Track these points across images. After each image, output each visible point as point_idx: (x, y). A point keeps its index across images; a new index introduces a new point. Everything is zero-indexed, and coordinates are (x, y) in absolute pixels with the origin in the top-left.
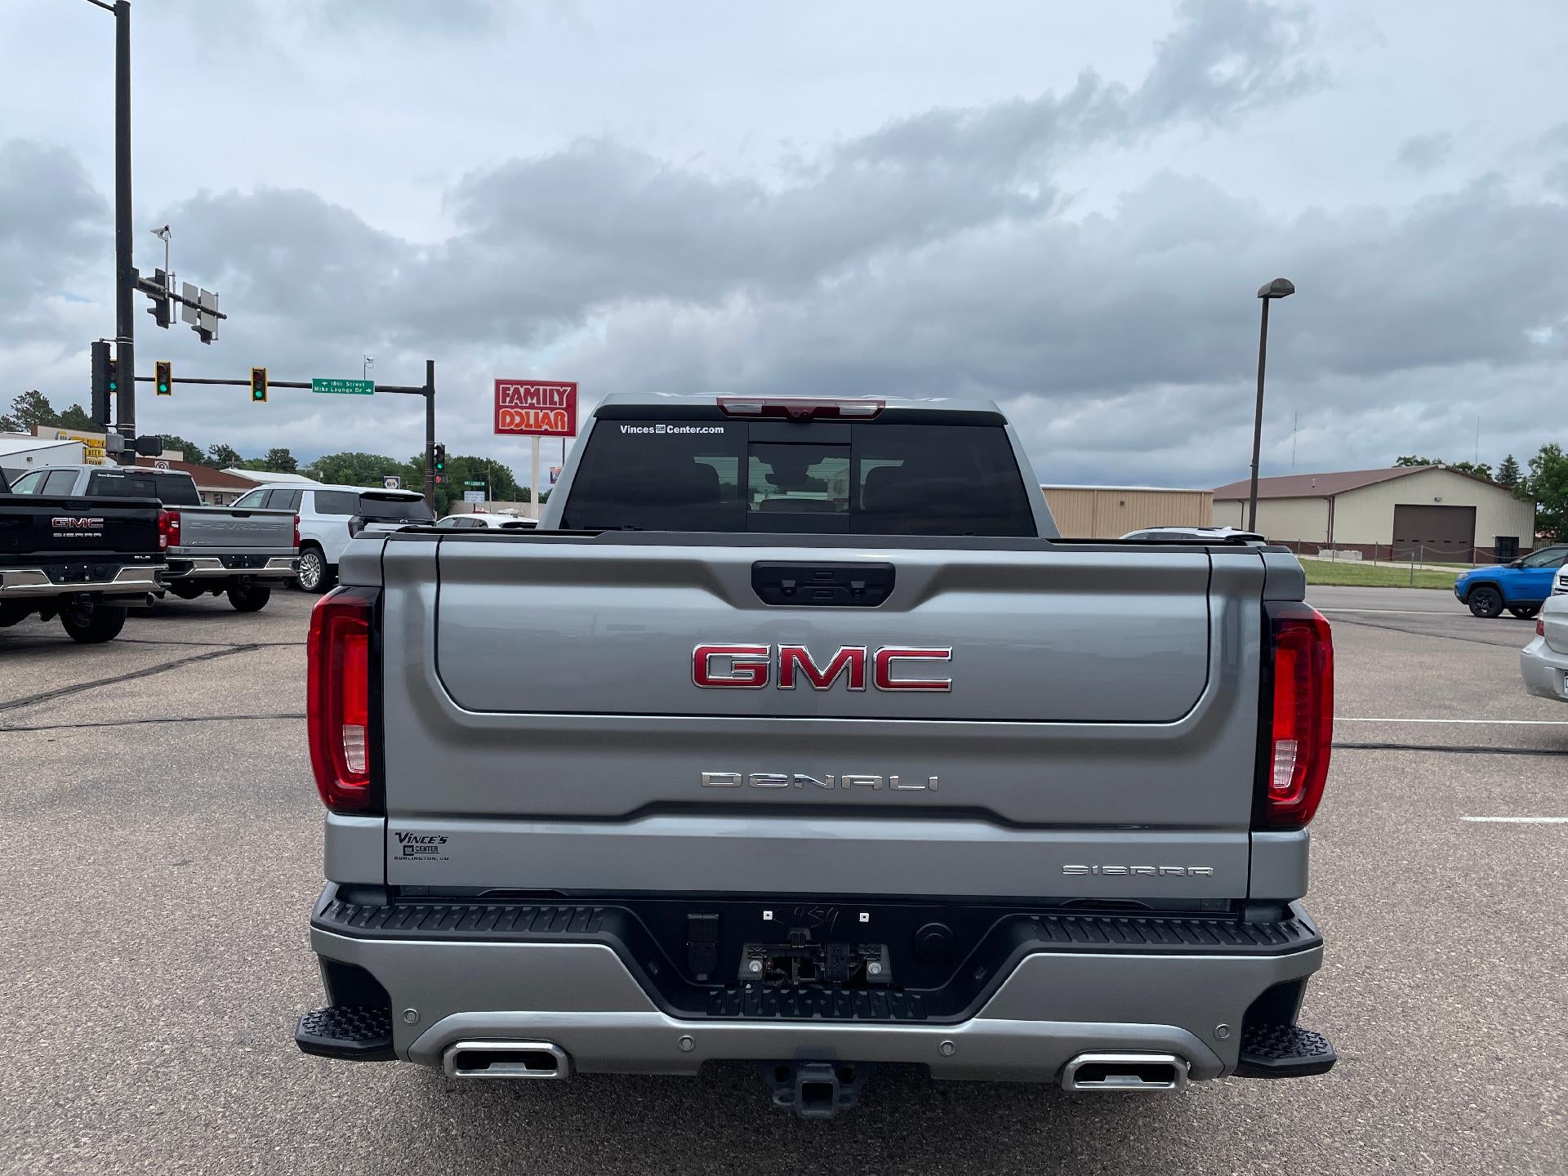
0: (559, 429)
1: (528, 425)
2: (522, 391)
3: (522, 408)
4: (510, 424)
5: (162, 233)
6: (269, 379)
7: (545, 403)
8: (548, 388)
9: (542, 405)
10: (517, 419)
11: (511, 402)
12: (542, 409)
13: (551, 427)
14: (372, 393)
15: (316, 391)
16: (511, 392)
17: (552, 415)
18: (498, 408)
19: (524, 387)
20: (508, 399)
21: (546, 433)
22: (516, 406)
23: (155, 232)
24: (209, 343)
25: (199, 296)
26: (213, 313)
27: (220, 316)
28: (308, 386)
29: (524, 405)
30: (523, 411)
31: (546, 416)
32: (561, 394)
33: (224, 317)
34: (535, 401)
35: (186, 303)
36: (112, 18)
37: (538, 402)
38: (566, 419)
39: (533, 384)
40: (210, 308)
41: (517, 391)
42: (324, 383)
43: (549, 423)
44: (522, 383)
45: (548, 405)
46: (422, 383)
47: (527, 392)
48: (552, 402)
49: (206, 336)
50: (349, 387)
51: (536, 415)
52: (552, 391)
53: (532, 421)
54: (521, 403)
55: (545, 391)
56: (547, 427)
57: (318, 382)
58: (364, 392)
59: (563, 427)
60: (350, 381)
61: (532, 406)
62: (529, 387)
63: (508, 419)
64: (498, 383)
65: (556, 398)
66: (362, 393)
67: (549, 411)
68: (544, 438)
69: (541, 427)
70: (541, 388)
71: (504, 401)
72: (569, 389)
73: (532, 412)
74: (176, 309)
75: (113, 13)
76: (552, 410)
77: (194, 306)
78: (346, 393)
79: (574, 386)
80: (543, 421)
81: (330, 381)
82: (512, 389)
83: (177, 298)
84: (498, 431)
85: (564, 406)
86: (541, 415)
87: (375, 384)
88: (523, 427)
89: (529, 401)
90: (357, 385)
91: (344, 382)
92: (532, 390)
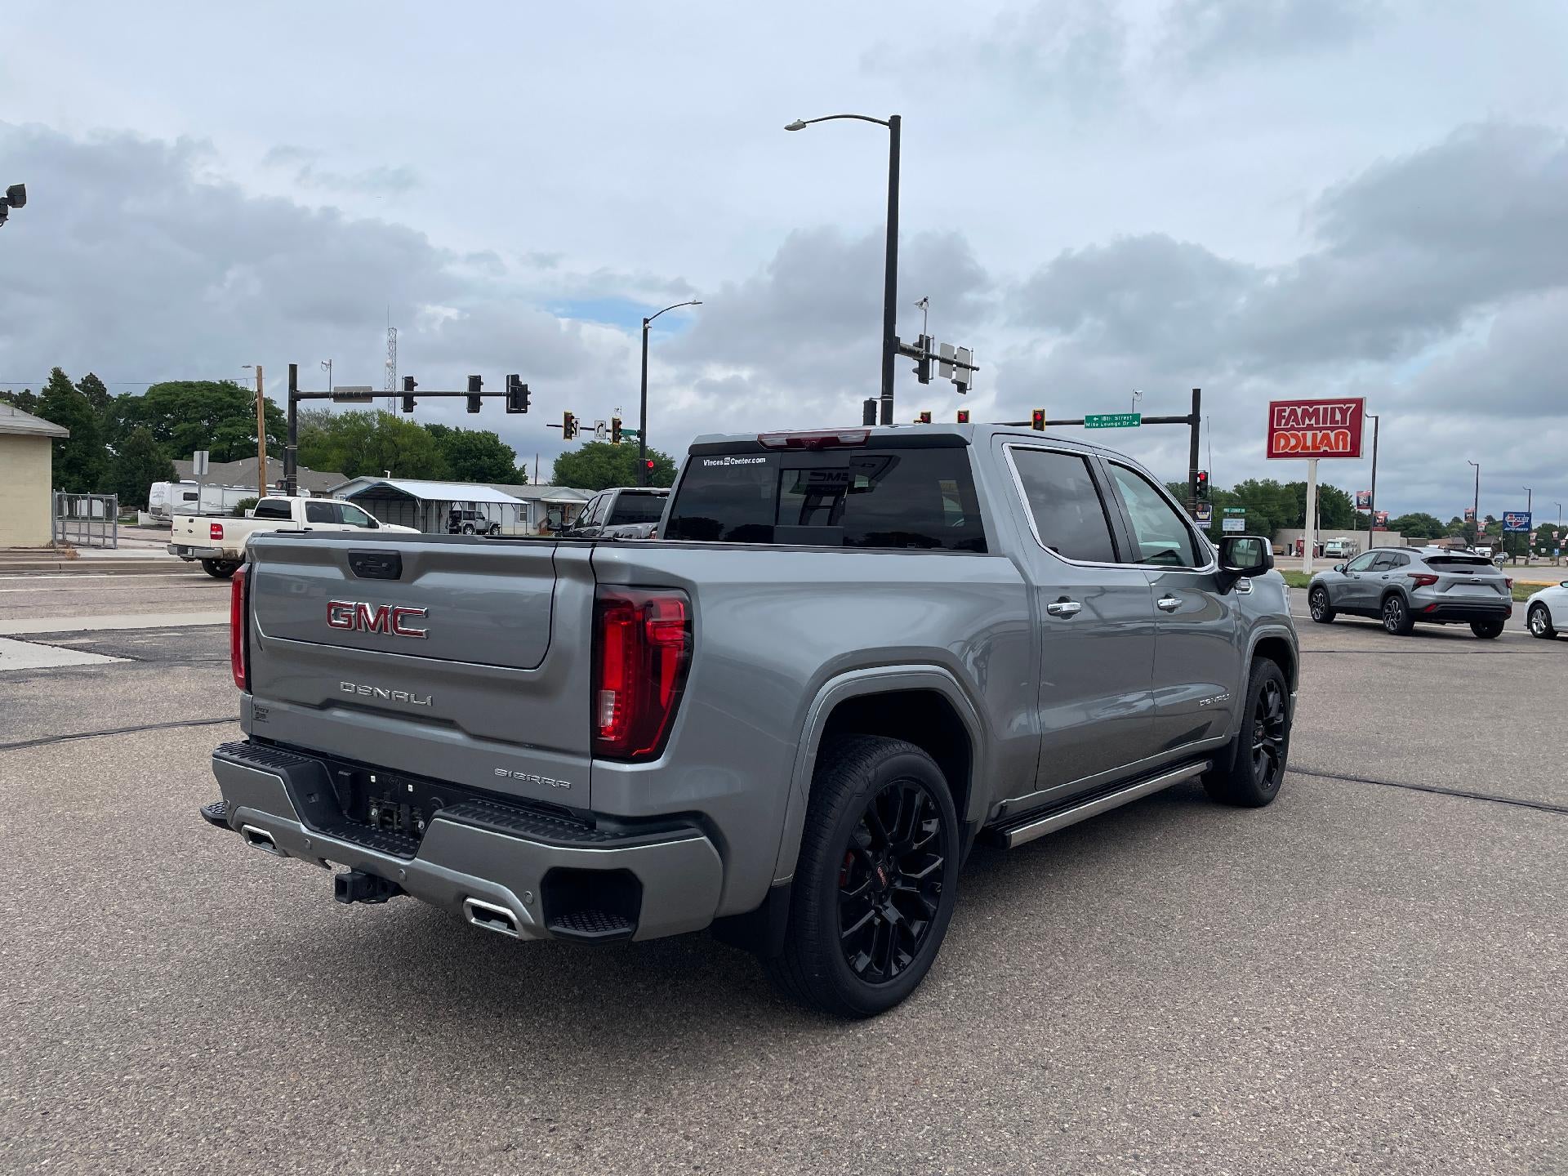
0: (1341, 450)
1: (1305, 447)
2: (1299, 411)
3: (1299, 430)
4: (1283, 448)
5: (922, 304)
6: (1047, 419)
7: (1325, 422)
8: (1330, 406)
9: (1321, 425)
10: (1293, 442)
11: (1287, 423)
12: (1321, 429)
13: (1331, 448)
14: (1138, 425)
15: (1088, 427)
16: (1286, 414)
17: (1332, 435)
18: (1272, 431)
19: (1302, 407)
20: (1283, 421)
21: (1325, 454)
22: (1293, 428)
23: (916, 304)
24: (965, 393)
25: (955, 353)
26: (967, 367)
27: (974, 369)
28: (1081, 423)
29: (1302, 426)
30: (1300, 434)
31: (1326, 437)
32: (1343, 412)
33: (977, 369)
34: (1313, 422)
35: (942, 360)
36: (887, 130)
37: (1317, 422)
38: (1349, 439)
39: (1311, 403)
40: (964, 362)
41: (1293, 412)
42: (1095, 419)
43: (1329, 444)
44: (1299, 403)
45: (1328, 425)
46: (1188, 411)
47: (1305, 412)
48: (1333, 421)
49: (962, 388)
50: (1118, 421)
51: (1315, 436)
52: (1333, 410)
53: (1309, 443)
54: (1298, 424)
55: (1325, 410)
56: (1327, 448)
57: (1089, 419)
58: (1131, 425)
59: (1345, 447)
60: (1118, 416)
61: (1310, 427)
62: (1308, 407)
63: (1282, 442)
64: (1273, 405)
65: (1338, 417)
66: (1129, 426)
67: (1329, 432)
68: (1322, 460)
69: (1319, 448)
70: (1321, 407)
71: (1279, 424)
72: (1354, 406)
73: (1309, 434)
74: (935, 366)
75: (888, 127)
76: (1332, 429)
77: (951, 363)
78: (1114, 426)
79: (1359, 403)
80: (1321, 442)
81: (1100, 417)
82: (1288, 411)
83: (934, 358)
84: (1271, 454)
85: (1348, 424)
86: (1320, 435)
87: (1141, 417)
88: (1299, 450)
89: (1307, 422)
90: (1125, 418)
91: (1112, 416)
92: (1311, 410)
